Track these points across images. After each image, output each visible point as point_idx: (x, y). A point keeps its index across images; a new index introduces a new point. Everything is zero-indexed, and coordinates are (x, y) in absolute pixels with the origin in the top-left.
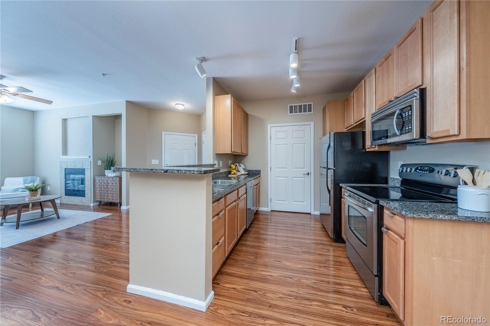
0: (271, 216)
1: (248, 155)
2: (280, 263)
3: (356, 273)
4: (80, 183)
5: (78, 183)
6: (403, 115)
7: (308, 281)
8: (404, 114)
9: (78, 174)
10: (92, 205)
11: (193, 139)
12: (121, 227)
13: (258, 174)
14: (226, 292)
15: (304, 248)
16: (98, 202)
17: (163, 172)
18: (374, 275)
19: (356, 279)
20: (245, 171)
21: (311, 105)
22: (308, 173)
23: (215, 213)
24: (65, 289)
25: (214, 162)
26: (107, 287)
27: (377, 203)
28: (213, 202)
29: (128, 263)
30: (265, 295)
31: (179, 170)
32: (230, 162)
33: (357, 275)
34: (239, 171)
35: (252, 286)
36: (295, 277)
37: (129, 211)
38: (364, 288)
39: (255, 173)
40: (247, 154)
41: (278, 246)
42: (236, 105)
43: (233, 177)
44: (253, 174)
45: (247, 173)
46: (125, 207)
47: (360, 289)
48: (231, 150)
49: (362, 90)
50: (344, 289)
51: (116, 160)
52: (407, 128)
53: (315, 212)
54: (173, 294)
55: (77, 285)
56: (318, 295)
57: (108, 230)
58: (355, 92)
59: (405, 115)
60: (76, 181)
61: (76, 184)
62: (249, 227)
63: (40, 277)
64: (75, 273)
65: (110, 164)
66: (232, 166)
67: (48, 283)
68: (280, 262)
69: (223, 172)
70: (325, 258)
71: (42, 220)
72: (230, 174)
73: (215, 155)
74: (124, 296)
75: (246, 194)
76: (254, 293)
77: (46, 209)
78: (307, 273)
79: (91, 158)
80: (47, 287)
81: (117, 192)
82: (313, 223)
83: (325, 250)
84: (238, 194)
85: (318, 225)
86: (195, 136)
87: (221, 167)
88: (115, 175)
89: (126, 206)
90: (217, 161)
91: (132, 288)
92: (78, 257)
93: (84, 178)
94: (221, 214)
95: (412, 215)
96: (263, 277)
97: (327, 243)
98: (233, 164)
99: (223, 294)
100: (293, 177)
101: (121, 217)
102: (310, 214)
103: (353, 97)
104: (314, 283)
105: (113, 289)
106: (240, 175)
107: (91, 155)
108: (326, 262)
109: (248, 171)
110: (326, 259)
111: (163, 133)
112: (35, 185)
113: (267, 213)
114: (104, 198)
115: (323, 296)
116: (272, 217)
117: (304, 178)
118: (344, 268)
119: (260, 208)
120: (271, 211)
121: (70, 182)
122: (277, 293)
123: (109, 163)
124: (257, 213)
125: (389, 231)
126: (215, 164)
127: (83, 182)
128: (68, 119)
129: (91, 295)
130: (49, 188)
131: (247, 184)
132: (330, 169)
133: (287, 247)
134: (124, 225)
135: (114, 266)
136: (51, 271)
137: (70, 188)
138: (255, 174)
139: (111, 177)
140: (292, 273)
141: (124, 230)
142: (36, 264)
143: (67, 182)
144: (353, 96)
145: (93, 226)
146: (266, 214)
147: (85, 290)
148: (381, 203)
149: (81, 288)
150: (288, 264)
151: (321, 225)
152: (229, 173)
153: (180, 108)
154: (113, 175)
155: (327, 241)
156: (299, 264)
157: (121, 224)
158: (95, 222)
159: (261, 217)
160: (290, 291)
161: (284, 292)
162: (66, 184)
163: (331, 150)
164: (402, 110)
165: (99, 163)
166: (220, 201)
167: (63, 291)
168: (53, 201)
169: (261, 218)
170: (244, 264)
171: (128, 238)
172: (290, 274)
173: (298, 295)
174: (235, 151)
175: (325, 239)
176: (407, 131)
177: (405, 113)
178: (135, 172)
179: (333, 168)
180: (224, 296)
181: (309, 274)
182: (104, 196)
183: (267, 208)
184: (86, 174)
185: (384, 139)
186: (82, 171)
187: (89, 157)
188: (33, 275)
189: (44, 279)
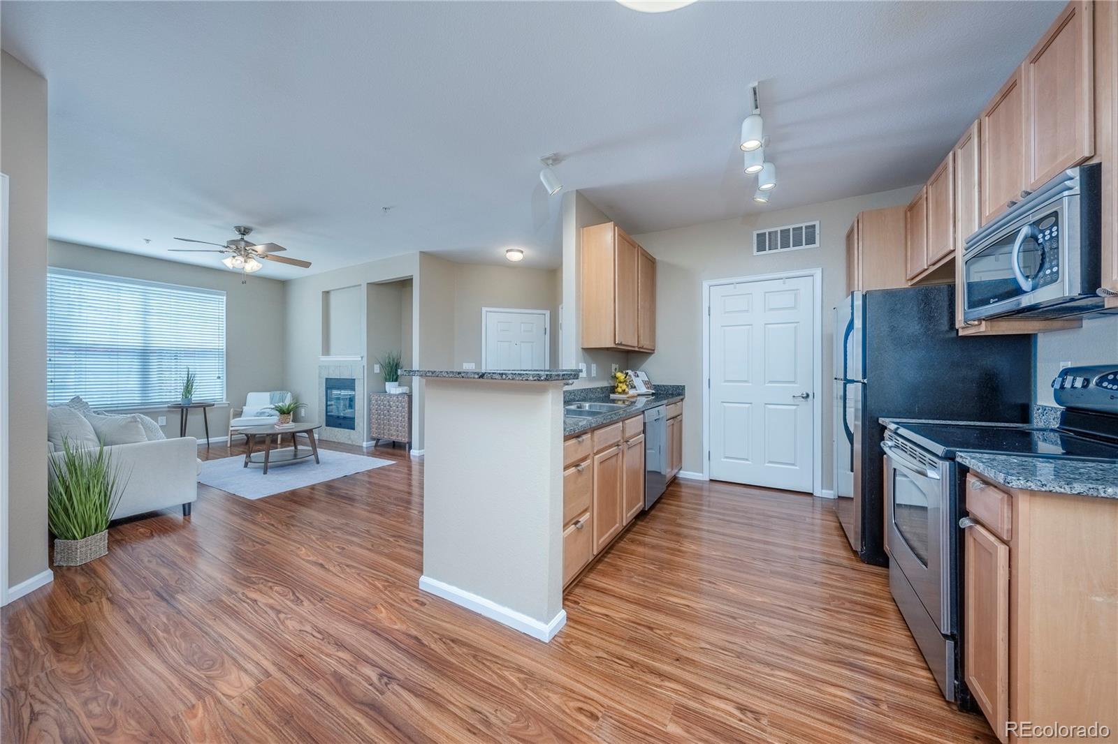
0: (710, 491)
1: (656, 351)
2: (713, 586)
3: (908, 636)
4: (348, 405)
5: (345, 405)
6: (1039, 237)
7: (776, 631)
8: (1041, 235)
9: (345, 388)
10: (365, 444)
11: (540, 319)
12: (410, 485)
13: (679, 394)
14: (591, 618)
15: (779, 565)
16: (374, 439)
17: (477, 376)
18: (942, 634)
19: (906, 648)
20: (648, 388)
21: (814, 226)
22: (805, 395)
23: (570, 461)
24: (331, 569)
25: (577, 364)
26: (390, 575)
27: (950, 457)
28: (566, 438)
29: (421, 544)
30: (669, 639)
31: (502, 374)
32: (614, 366)
33: (912, 639)
34: (635, 387)
35: (646, 618)
36: (744, 617)
37: (423, 460)
38: (923, 668)
39: (670, 392)
40: (654, 350)
41: (715, 553)
42: (626, 243)
43: (621, 400)
44: (668, 394)
45: (654, 391)
46: (418, 451)
47: (910, 669)
48: (613, 339)
49: (947, 177)
50: (866, 662)
51: (403, 362)
52: (1048, 272)
53: (824, 491)
54: (492, 602)
55: (347, 566)
56: (793, 660)
57: (389, 488)
58: (932, 184)
59: (1044, 237)
60: (342, 401)
61: (341, 407)
62: (652, 507)
63: (299, 546)
64: (343, 549)
65: (393, 371)
66: (619, 374)
67: (310, 557)
68: (715, 584)
69: (598, 388)
70: (831, 592)
71: (295, 463)
72: (614, 393)
73: (581, 350)
74: (414, 592)
75: (642, 435)
76: (647, 631)
77: (300, 447)
78: (775, 616)
79: (365, 359)
80: (308, 561)
81: (404, 424)
82: (818, 516)
83: (833, 577)
84: (623, 431)
85: (828, 521)
86: (545, 315)
87: (593, 376)
88: (401, 392)
89: (419, 449)
90: (585, 365)
91: (428, 583)
92: (347, 524)
93: (354, 396)
94: (584, 465)
95: (1022, 482)
96: (671, 607)
97: (845, 562)
98: (622, 372)
99: (585, 621)
100: (766, 404)
101: (410, 468)
102: (811, 494)
103: (927, 198)
104: (788, 636)
105: (399, 580)
106: (636, 395)
107: (365, 354)
108: (830, 600)
109: (656, 387)
110: (830, 594)
111: (484, 309)
112: (287, 404)
113: (701, 485)
114: (384, 433)
115: (806, 664)
116: (712, 494)
117: (794, 407)
118: (878, 621)
119: (681, 472)
120: (711, 480)
121: (333, 403)
122: (695, 640)
123: (392, 368)
124: (674, 481)
125: (978, 527)
126: (581, 371)
127: (351, 401)
128: (332, 293)
129: (367, 584)
130: (303, 412)
131: (646, 412)
132: (853, 381)
133: (737, 557)
134: (415, 482)
135: (399, 545)
136: (312, 539)
137: (332, 414)
138: (672, 394)
139: (396, 395)
140: (738, 608)
141: (415, 490)
142: (292, 528)
143: (329, 403)
144: (925, 196)
145: (366, 479)
146: (697, 486)
147: (358, 574)
148: (958, 459)
149: (353, 571)
150: (732, 590)
151: (835, 522)
152: (611, 390)
153: (515, 257)
154: (399, 390)
155: (844, 558)
156: (758, 595)
157: (410, 480)
158: (370, 473)
159: (685, 492)
160: (726, 641)
161: (712, 640)
162: (327, 406)
163: (857, 335)
164: (1036, 223)
165: (377, 369)
166: (580, 439)
167: (329, 570)
168: (310, 432)
169: (683, 494)
170: (632, 577)
171: (422, 504)
172: (732, 609)
173: (745, 651)
174: (623, 343)
175: (841, 554)
176: (1048, 279)
177: (1043, 232)
178: (433, 378)
179: (860, 378)
180: (585, 624)
181: (780, 617)
182: (384, 429)
183: (701, 474)
184: (356, 390)
185: (994, 302)
186: (349, 384)
187: (362, 358)
188: (290, 542)
189: (304, 549)
